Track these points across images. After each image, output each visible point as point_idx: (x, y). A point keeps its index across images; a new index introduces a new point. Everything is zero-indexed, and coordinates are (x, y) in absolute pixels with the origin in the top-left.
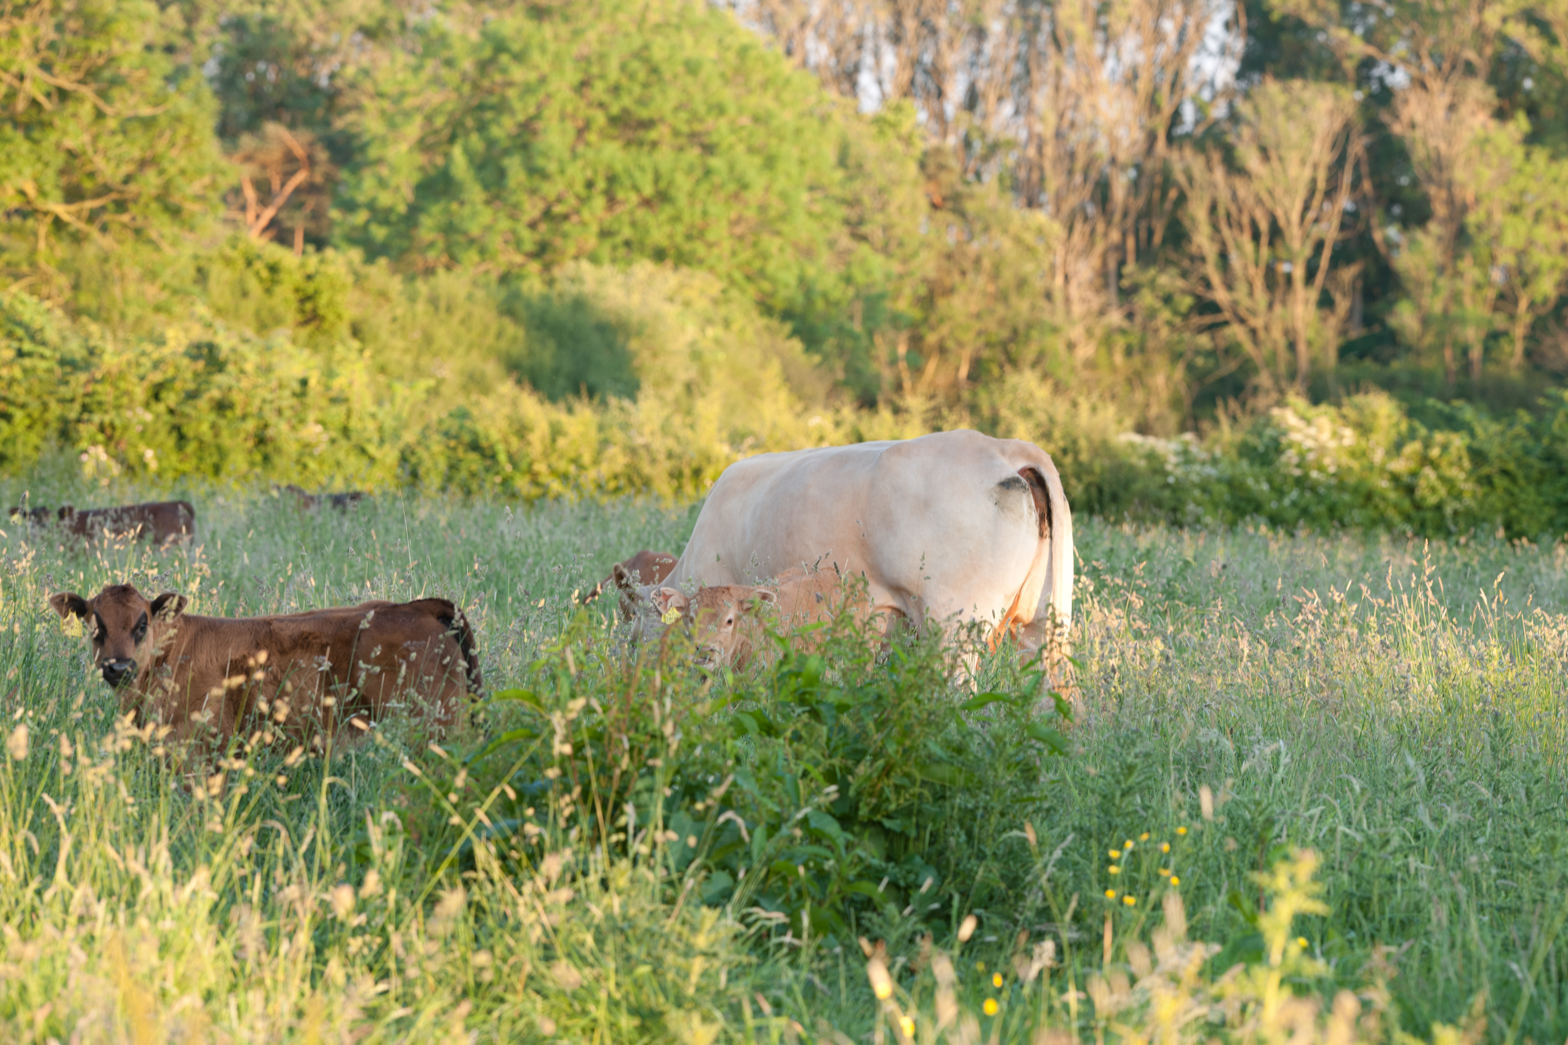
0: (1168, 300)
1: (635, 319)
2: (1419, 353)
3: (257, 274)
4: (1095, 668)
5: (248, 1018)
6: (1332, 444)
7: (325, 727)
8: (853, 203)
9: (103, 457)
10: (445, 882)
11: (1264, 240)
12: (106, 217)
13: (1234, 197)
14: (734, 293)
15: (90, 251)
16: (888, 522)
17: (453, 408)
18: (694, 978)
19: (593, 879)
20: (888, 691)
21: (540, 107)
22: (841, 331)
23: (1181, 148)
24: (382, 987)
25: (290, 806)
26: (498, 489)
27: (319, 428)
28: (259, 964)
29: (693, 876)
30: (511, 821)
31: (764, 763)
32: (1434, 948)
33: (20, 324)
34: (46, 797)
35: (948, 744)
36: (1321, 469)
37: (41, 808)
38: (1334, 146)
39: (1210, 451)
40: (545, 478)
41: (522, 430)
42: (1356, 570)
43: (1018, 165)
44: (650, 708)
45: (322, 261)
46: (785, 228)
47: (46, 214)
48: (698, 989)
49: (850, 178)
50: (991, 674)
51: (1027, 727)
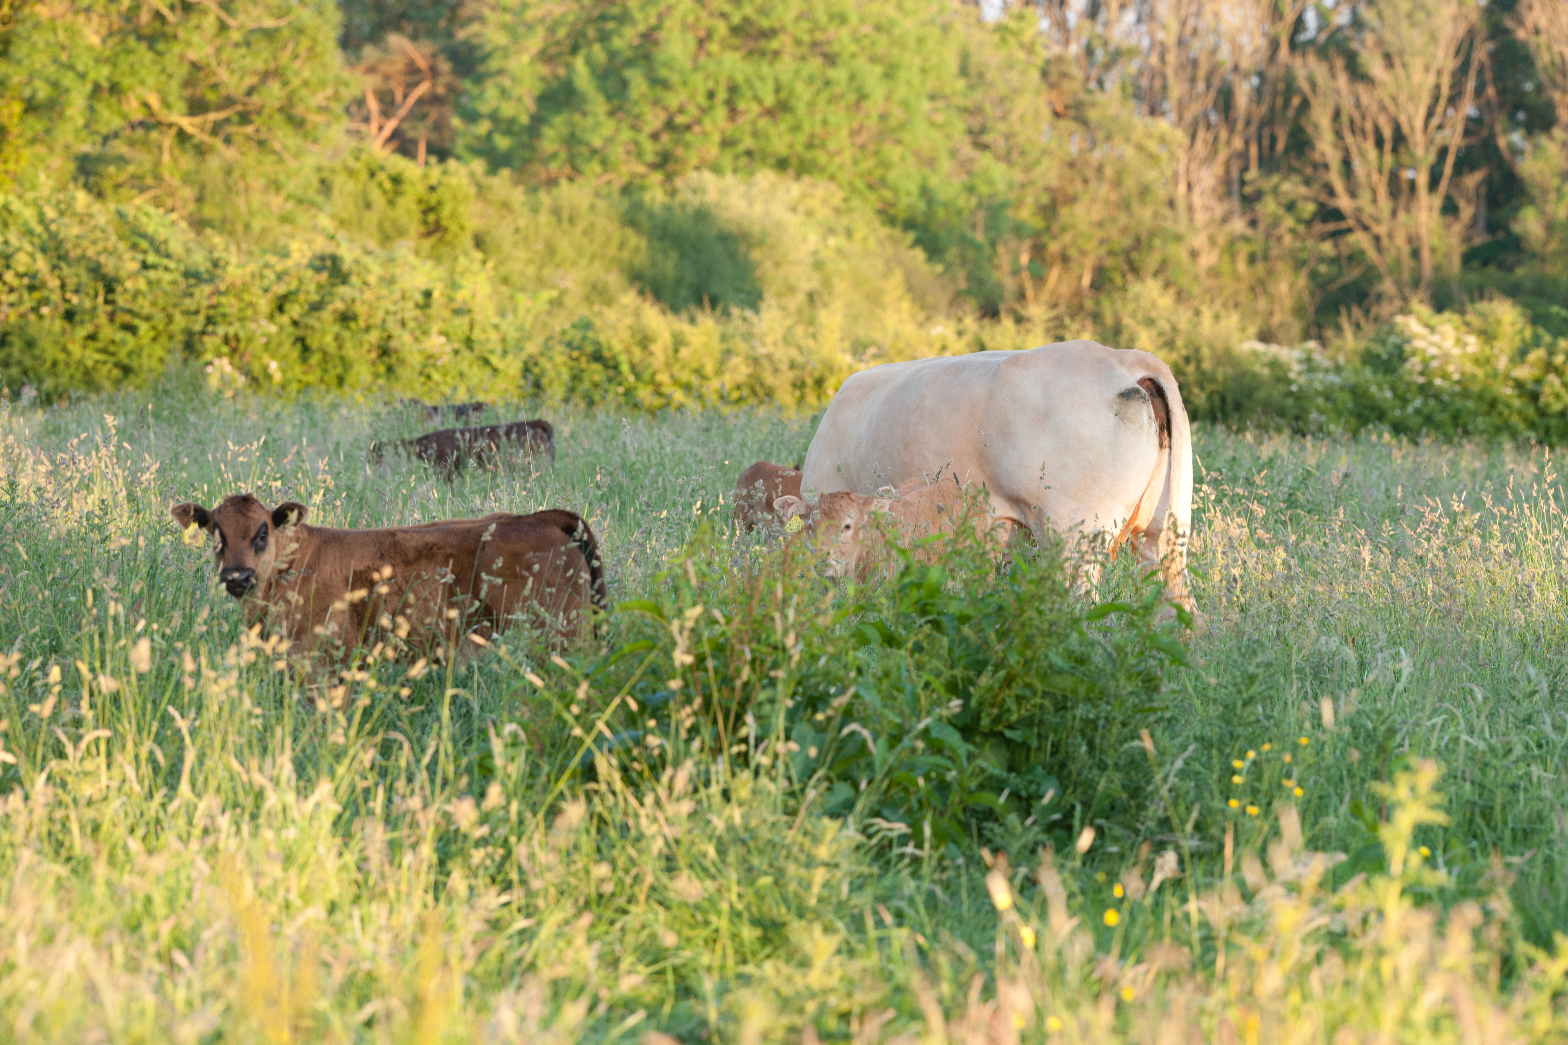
0: (1290, 207)
1: (756, 230)
2: (1543, 260)
3: (380, 185)
4: (1217, 578)
5: (371, 930)
6: (1456, 351)
7: (448, 638)
8: (976, 111)
9: (228, 369)
10: (567, 793)
11: (1388, 146)
12: (232, 129)
13: (1358, 104)
14: (855, 202)
15: (214, 164)
16: (1006, 433)
17: (575, 319)
18: (816, 889)
19: (715, 790)
20: (1009, 602)
21: (661, 17)
22: (964, 242)
23: (1304, 55)
24: (504, 898)
25: (413, 717)
26: (622, 399)
27: (442, 340)
28: (383, 876)
29: (815, 787)
30: (633, 733)
31: (887, 674)
32: (1556, 857)
33: (144, 236)
34: (171, 710)
35: (1069, 654)
36: (1445, 376)
37: (166, 720)
38: (1457, 53)
39: (1334, 359)
40: (667, 389)
41: (645, 341)
42: (1479, 478)
43: (1141, 73)
44: (772, 619)
45: (445, 173)
46: (906, 137)
47: (170, 125)
48: (820, 900)
49: (971, 87)
50: (1113, 584)
51: (1148, 637)
